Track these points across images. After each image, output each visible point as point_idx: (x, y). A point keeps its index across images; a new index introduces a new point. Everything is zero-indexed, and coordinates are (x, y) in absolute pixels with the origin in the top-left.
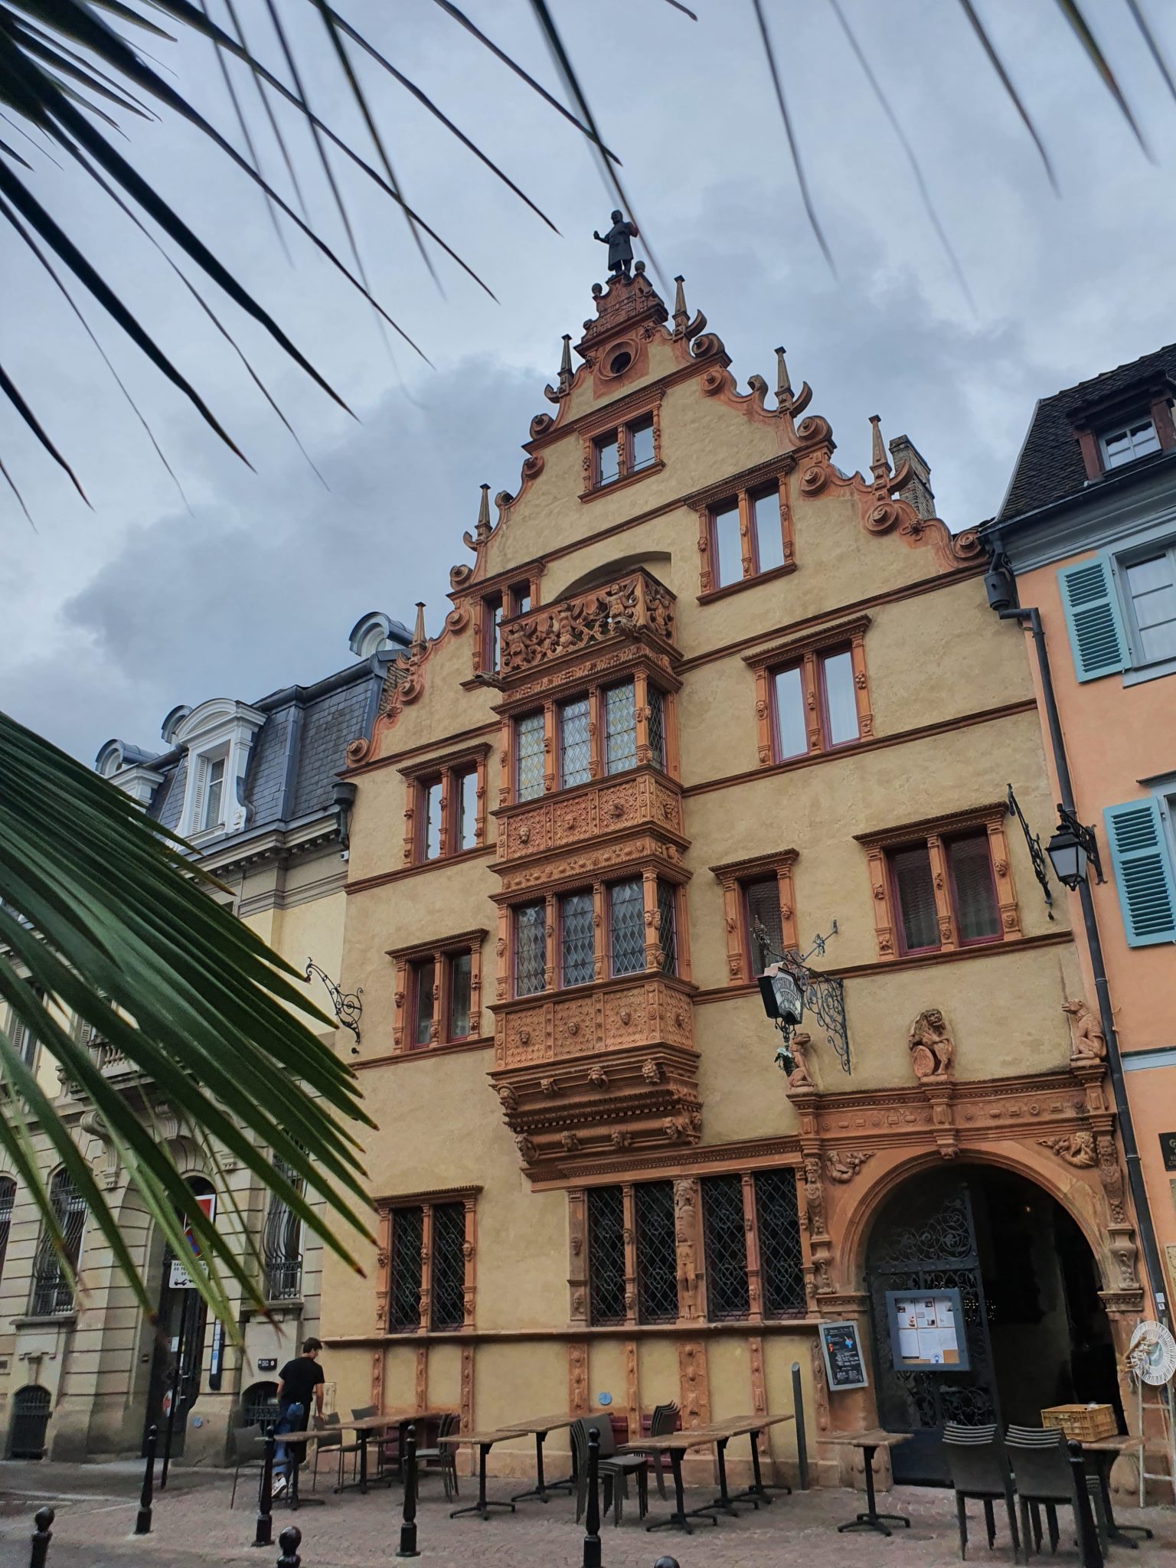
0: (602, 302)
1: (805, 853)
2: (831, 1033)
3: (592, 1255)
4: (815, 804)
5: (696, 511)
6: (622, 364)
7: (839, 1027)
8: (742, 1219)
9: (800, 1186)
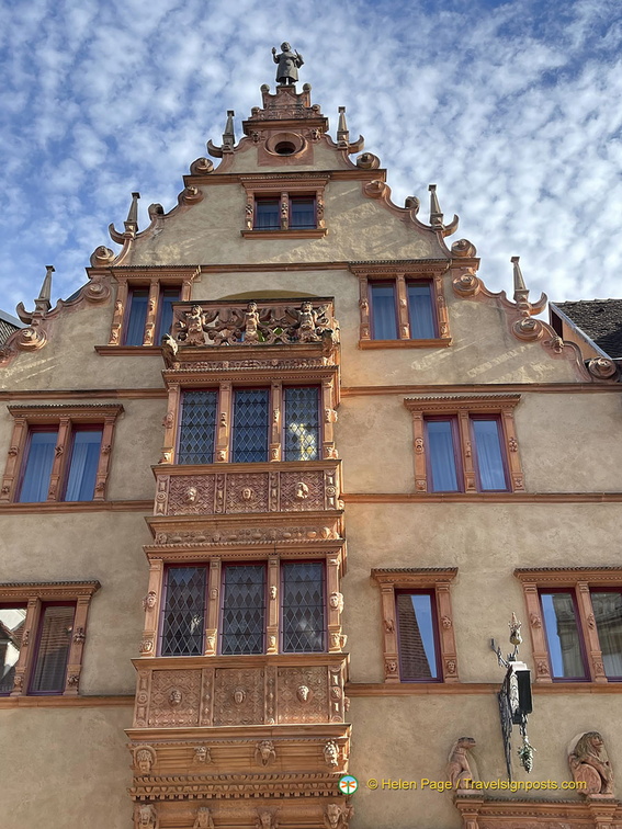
0: (270, 100)
1: (463, 573)
4: (471, 535)
5: (357, 276)
6: (286, 149)
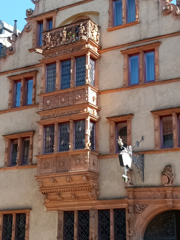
1: (135, 115)
2: (139, 170)
3: (64, 230)
4: (140, 100)
7: (141, 168)
8: (109, 222)
9: (127, 213)
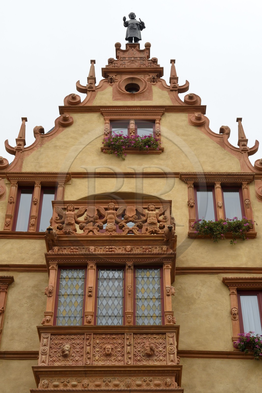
5: (186, 183)
